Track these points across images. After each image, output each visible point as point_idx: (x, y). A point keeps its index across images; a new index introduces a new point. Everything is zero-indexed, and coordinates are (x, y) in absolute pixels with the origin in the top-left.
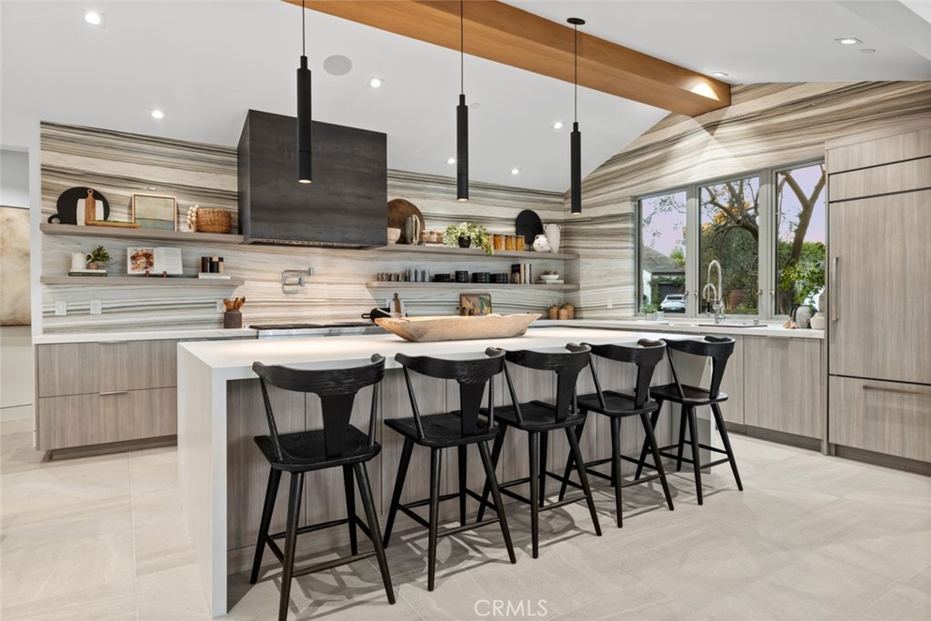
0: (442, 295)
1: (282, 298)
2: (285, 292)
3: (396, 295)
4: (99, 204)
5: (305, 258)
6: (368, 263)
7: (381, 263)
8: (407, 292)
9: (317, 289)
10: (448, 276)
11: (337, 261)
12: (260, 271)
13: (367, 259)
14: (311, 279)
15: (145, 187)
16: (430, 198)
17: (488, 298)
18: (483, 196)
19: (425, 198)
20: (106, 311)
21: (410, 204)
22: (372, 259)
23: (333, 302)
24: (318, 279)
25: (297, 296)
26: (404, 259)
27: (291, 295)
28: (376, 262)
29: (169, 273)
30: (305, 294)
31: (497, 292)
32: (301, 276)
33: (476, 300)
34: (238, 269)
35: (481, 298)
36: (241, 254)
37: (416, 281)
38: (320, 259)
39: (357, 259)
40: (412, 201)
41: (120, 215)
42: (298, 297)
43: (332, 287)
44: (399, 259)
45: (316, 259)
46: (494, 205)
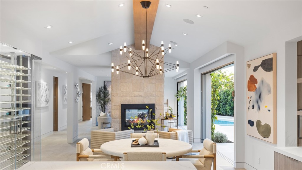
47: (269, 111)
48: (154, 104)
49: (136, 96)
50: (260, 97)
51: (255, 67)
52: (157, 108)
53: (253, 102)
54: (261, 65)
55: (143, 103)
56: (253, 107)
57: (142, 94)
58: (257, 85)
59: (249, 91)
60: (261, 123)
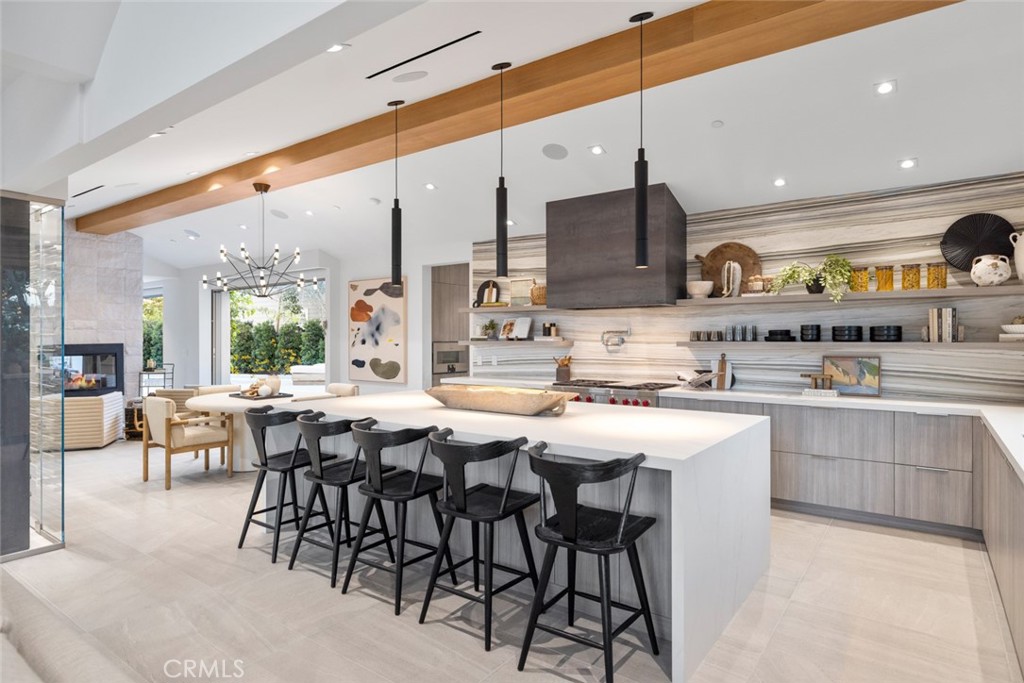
0: (791, 357)
1: (605, 356)
2: (610, 352)
3: (723, 356)
4: (495, 290)
5: (625, 319)
6: (689, 320)
7: (704, 320)
8: (737, 353)
9: (636, 349)
10: (787, 332)
11: (656, 319)
12: (589, 332)
13: (687, 316)
14: (631, 339)
15: (517, 274)
16: (774, 232)
17: (875, 362)
18: (868, 211)
19: (765, 234)
20: (500, 363)
21: (741, 246)
22: (694, 315)
23: (652, 362)
24: (638, 338)
25: (618, 355)
26: (735, 313)
27: (614, 354)
28: (698, 318)
29: (520, 337)
30: (626, 353)
31: (892, 355)
32: (621, 337)
33: (850, 365)
34: (573, 331)
35: (859, 363)
36: (576, 318)
37: (734, 340)
38: (639, 318)
39: (677, 316)
40: (745, 242)
41: (506, 298)
42: (620, 356)
43: (652, 346)
44: (727, 313)
45: (635, 319)
46: (894, 221)
47: (397, 345)
48: (122, 345)
49: (79, 329)
50: (378, 328)
51: (368, 291)
52: (130, 352)
53: (363, 335)
54: (381, 288)
55: (96, 342)
56: (364, 342)
57: (93, 324)
58: (372, 314)
59: (354, 320)
60: (380, 360)
